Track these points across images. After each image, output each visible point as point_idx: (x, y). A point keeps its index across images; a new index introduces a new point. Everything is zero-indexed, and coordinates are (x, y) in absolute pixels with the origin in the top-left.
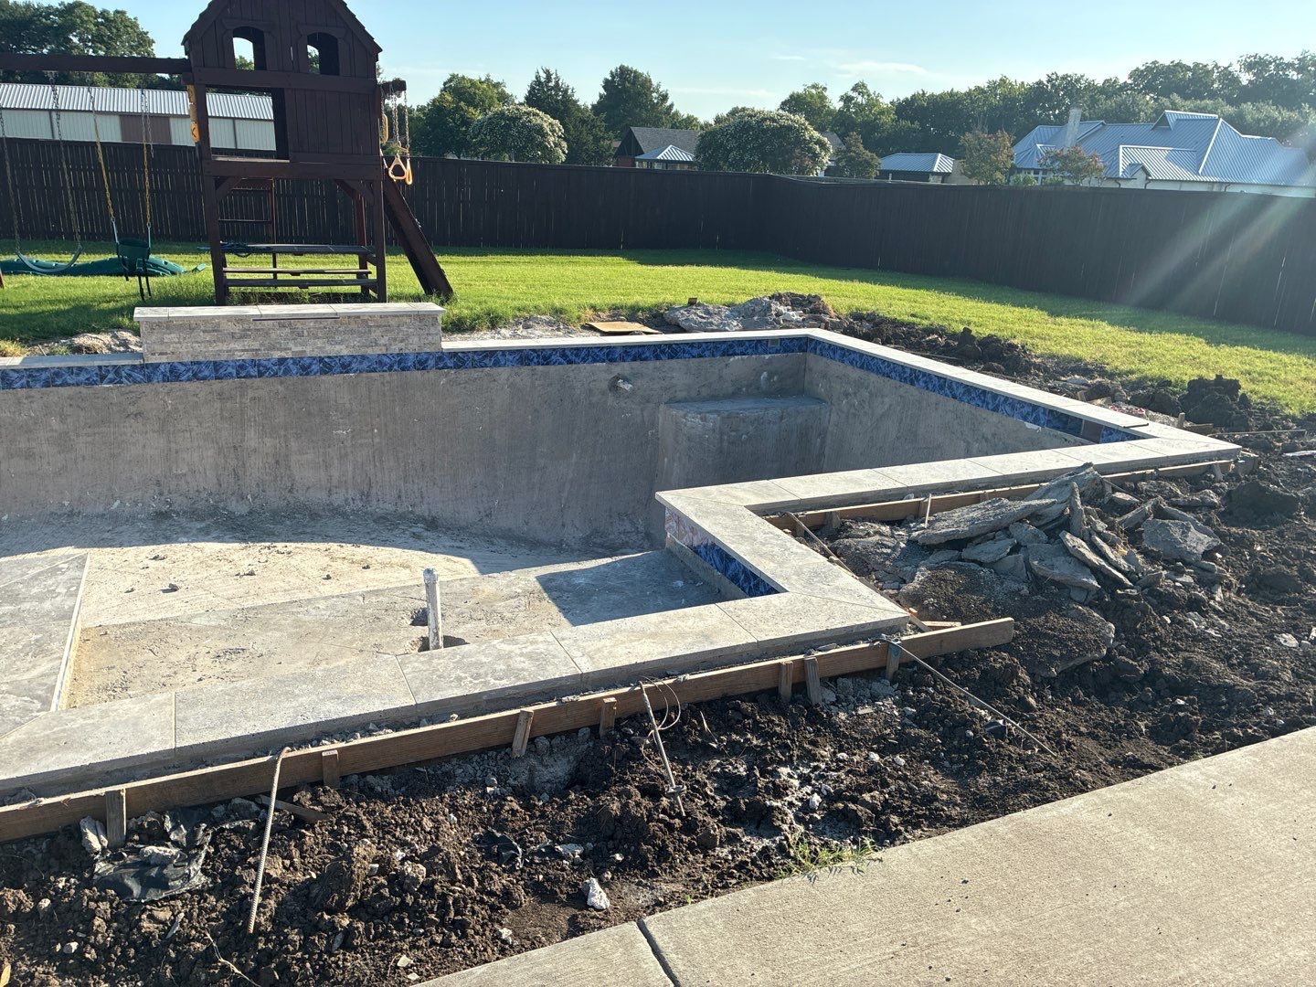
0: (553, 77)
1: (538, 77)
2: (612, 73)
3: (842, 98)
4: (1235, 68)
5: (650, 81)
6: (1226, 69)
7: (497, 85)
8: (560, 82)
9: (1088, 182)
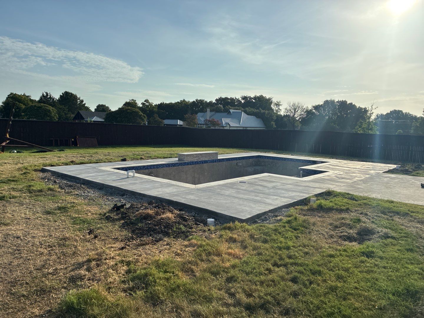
0: (49, 94)
1: (43, 95)
2: (62, 93)
3: (142, 104)
4: (240, 99)
5: (77, 96)
6: (238, 99)
7: (28, 96)
8: (51, 96)
9: (217, 128)
